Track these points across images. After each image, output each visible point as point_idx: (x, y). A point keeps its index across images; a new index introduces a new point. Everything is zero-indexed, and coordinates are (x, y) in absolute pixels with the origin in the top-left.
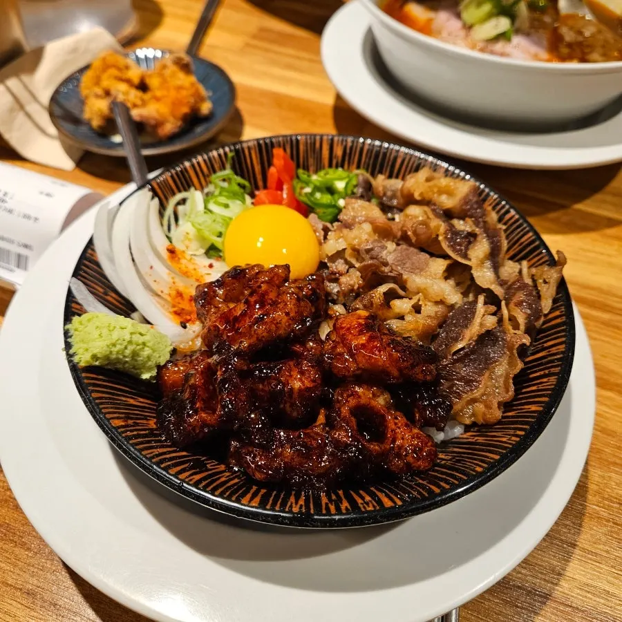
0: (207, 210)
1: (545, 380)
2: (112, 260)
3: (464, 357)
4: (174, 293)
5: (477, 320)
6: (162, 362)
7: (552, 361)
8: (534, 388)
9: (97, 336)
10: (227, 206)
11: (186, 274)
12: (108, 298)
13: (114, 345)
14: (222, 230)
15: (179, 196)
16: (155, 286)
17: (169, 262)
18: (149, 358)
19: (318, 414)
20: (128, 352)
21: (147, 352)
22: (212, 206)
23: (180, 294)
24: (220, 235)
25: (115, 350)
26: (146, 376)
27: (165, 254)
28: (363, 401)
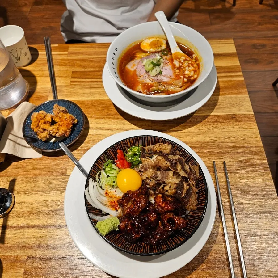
0: (108, 176)
1: (203, 196)
2: (93, 202)
3: (185, 197)
4: (110, 202)
5: (185, 188)
6: (119, 224)
7: (203, 190)
8: (201, 198)
9: (105, 228)
10: (113, 173)
11: (111, 197)
12: (97, 212)
13: (110, 228)
14: (114, 180)
15: (98, 174)
16: (105, 203)
17: (106, 196)
18: (116, 226)
19: (159, 223)
20: (112, 228)
21: (116, 225)
22: (108, 174)
23: (111, 202)
24: (114, 182)
25: (110, 229)
26: (117, 230)
27: (105, 195)
28: (168, 217)
